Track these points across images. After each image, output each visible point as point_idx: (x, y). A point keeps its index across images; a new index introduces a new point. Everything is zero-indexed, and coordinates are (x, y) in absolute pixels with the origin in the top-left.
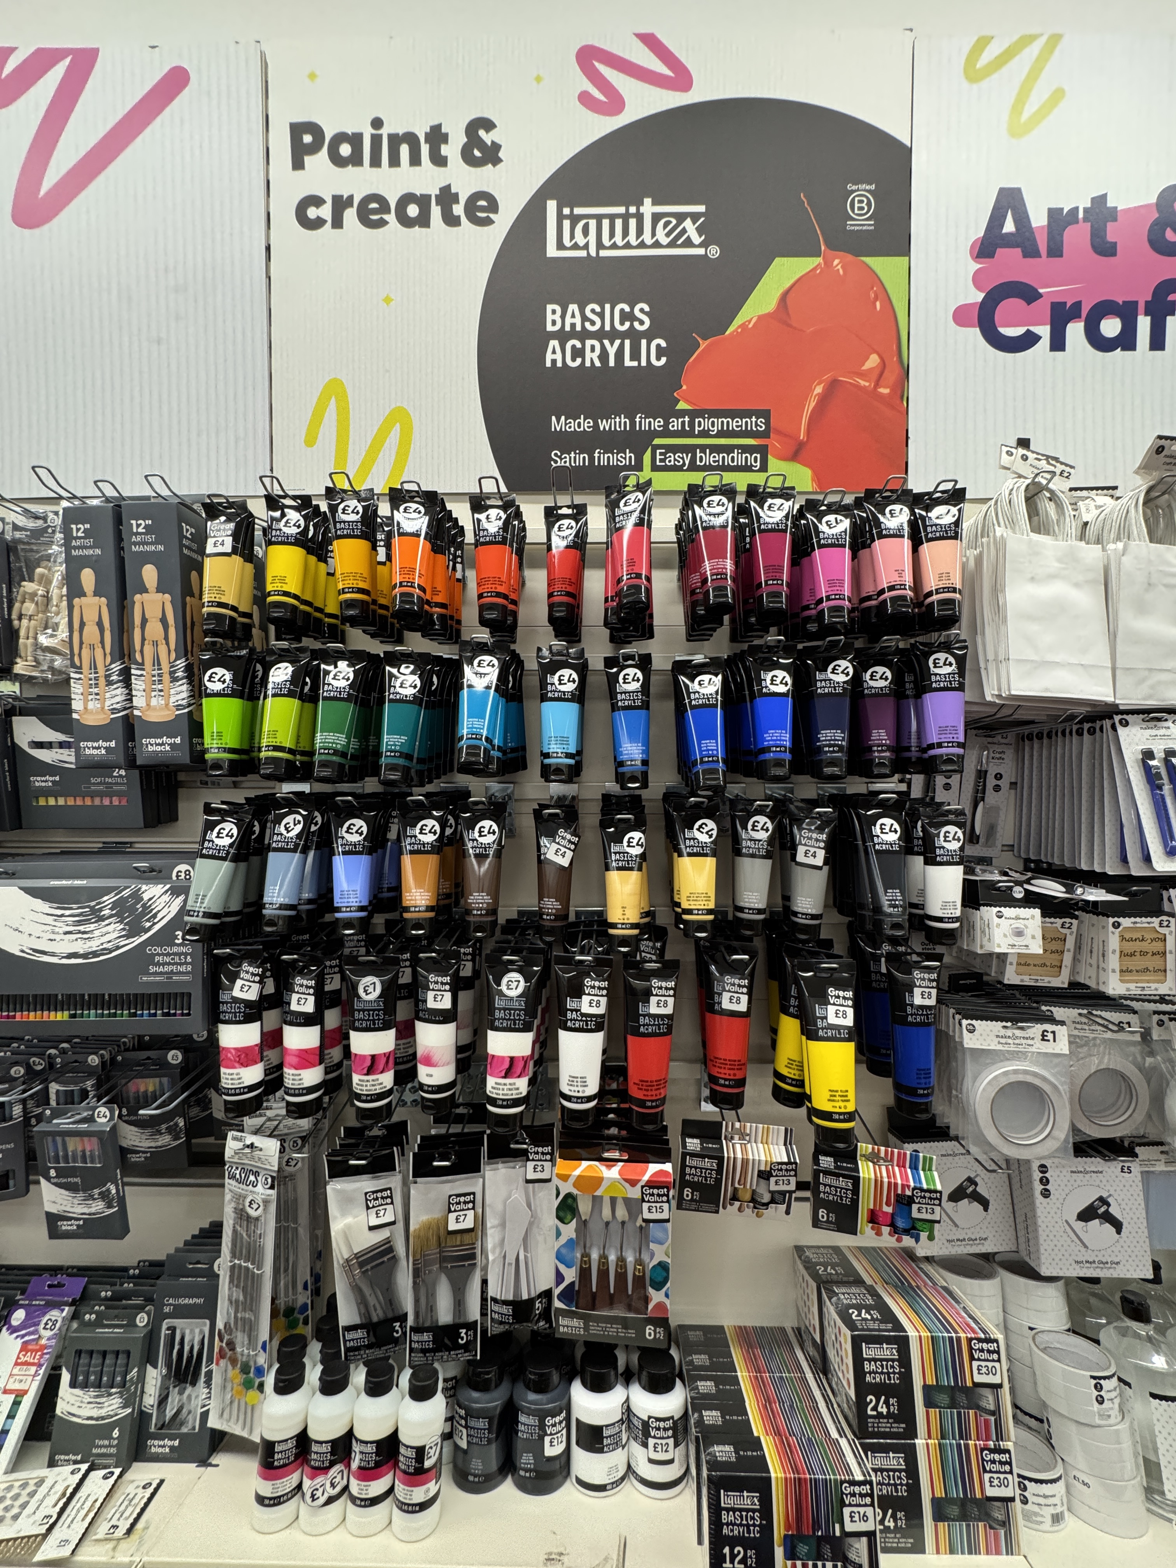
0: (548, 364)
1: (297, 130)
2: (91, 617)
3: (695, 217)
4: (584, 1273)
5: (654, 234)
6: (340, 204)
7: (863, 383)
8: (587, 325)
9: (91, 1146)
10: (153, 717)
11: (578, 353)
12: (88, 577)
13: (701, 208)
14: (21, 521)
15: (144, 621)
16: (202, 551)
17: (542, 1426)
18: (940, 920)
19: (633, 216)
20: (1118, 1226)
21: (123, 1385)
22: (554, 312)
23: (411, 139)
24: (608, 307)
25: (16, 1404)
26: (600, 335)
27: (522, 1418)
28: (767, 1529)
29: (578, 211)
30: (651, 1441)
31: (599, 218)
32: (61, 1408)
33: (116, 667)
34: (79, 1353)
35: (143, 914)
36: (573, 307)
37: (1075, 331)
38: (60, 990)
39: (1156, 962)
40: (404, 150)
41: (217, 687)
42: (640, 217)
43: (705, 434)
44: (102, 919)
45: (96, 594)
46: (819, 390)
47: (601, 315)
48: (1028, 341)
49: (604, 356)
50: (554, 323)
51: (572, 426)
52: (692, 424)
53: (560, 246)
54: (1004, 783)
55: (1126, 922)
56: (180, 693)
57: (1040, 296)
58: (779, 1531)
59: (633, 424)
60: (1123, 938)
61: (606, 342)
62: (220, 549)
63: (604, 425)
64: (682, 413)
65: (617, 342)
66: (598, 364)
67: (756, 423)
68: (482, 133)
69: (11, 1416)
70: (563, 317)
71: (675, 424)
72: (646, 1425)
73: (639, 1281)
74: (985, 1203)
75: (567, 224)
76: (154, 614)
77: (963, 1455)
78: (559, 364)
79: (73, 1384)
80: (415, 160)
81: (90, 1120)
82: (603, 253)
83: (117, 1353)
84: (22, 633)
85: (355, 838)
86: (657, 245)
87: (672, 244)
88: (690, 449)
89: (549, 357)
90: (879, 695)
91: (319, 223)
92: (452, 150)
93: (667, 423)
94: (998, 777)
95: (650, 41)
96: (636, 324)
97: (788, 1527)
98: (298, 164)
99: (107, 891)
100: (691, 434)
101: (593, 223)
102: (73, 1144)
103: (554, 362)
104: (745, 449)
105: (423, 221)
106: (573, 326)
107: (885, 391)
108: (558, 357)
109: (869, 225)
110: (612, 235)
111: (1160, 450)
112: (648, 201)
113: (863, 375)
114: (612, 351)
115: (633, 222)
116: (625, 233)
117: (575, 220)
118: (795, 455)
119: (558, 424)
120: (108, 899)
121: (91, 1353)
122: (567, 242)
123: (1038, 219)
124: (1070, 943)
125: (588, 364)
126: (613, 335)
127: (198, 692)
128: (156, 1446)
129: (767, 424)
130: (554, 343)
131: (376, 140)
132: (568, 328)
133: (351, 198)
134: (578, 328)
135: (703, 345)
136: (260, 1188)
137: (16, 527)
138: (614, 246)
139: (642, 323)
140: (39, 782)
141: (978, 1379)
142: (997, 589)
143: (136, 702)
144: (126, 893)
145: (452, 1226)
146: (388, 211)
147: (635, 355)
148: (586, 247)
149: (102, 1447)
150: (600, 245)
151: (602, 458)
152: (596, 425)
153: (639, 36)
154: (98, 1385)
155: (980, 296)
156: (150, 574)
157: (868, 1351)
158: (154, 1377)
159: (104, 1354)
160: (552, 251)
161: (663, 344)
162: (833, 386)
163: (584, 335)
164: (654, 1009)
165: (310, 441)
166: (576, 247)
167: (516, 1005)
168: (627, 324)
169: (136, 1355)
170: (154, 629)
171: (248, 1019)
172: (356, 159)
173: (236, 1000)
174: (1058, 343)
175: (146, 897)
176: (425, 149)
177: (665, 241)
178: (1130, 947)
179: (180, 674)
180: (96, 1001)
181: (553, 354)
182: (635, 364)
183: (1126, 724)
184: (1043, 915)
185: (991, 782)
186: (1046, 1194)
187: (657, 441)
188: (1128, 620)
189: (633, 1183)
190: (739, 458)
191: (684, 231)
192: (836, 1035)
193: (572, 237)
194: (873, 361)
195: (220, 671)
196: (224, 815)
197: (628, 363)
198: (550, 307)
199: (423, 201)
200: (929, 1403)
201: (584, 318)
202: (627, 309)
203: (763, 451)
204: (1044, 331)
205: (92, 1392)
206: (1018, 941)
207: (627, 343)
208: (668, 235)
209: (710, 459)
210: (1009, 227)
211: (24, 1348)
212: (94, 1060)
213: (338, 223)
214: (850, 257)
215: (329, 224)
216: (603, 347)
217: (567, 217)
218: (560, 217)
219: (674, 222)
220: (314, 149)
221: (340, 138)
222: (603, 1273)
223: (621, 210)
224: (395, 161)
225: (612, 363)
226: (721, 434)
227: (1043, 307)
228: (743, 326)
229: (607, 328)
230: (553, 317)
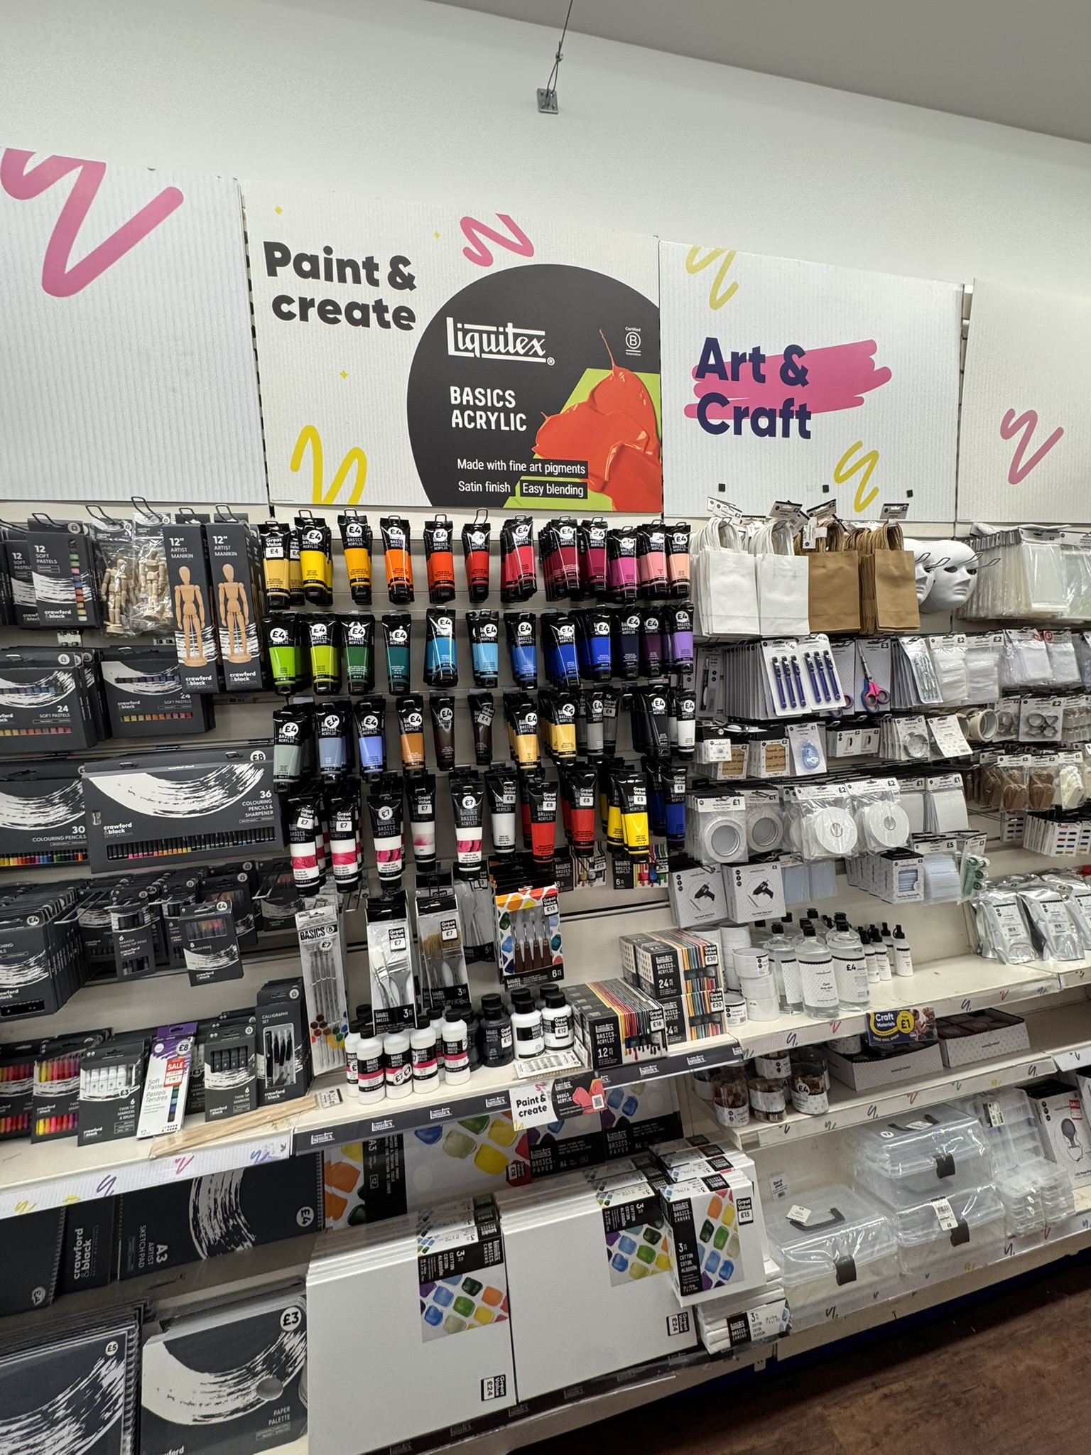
0: (454, 425)
1: (270, 247)
2: (189, 598)
3: (539, 338)
4: (518, 953)
5: (515, 347)
6: (305, 304)
7: (638, 448)
8: (477, 401)
9: (217, 924)
10: (236, 660)
11: (472, 419)
12: (184, 572)
13: (542, 333)
14: (102, 526)
15: (226, 600)
16: (262, 556)
17: (500, 1034)
18: (685, 748)
19: (501, 333)
20: (771, 894)
21: (246, 1064)
22: (455, 392)
23: (352, 264)
24: (489, 391)
25: (175, 1091)
26: (485, 409)
27: (488, 1033)
28: (617, 1038)
29: (467, 326)
30: (557, 1029)
31: (481, 332)
32: (208, 1084)
33: (209, 629)
34: (213, 1054)
35: (237, 782)
36: (467, 390)
37: (746, 423)
38: (184, 834)
39: (779, 761)
40: (349, 271)
41: (278, 640)
42: (505, 334)
43: (551, 474)
44: (210, 788)
45: (191, 583)
46: (614, 451)
47: (485, 395)
48: (722, 428)
49: (488, 422)
50: (456, 399)
51: (471, 466)
52: (543, 468)
53: (457, 349)
54: (717, 676)
55: (768, 742)
56: (253, 645)
57: (728, 402)
58: (623, 1037)
59: (508, 466)
60: (767, 750)
61: (489, 414)
62: (275, 555)
63: (490, 466)
64: (537, 461)
65: (496, 414)
66: (485, 427)
67: (579, 469)
68: (401, 266)
69: (174, 1096)
70: (461, 395)
71: (533, 468)
72: (553, 1023)
73: (546, 948)
74: (712, 896)
75: (460, 334)
76: (232, 595)
77: (702, 997)
78: (461, 426)
79: (213, 1071)
80: (357, 280)
81: (215, 909)
82: (484, 356)
83: (238, 1049)
84: (111, 605)
85: (372, 727)
86: (517, 354)
87: (526, 354)
88: (543, 484)
89: (454, 421)
90: (653, 634)
91: (289, 316)
92: (382, 274)
93: (528, 468)
94: (714, 673)
95: (506, 219)
96: (507, 403)
97: (626, 1034)
98: (272, 272)
99: (211, 770)
100: (543, 474)
101: (477, 335)
102: (205, 926)
103: (457, 424)
104: (574, 485)
105: (365, 322)
106: (468, 401)
107: (650, 453)
108: (460, 420)
109: (638, 354)
110: (489, 345)
111: (777, 508)
112: (510, 325)
113: (638, 443)
114: (493, 419)
115: (501, 337)
116: (497, 345)
117: (465, 332)
118: (602, 489)
119: (462, 464)
120: (212, 775)
121: (221, 1052)
122: (461, 346)
123: (727, 358)
124: (746, 757)
125: (479, 427)
126: (493, 409)
127: (265, 644)
128: (270, 1096)
129: (586, 470)
130: (456, 412)
131: (328, 262)
132: (465, 403)
133: (312, 300)
134: (471, 403)
135: (548, 419)
136: (327, 935)
137: (97, 530)
138: (491, 352)
139: (510, 403)
140: (124, 705)
141: (708, 963)
142: (706, 579)
143: (223, 651)
144: (224, 771)
145: (444, 938)
146: (340, 314)
147: (508, 423)
148: (473, 350)
149: (239, 1099)
150: (482, 351)
151: (491, 487)
152: (486, 466)
153: (500, 216)
154: (230, 1068)
155: (698, 400)
156: (228, 570)
157: (659, 961)
158: (262, 1061)
159: (229, 1051)
160: (452, 351)
161: (524, 417)
162: (622, 449)
163: (475, 408)
164: (545, 808)
165: (295, 467)
166: (466, 350)
167: (472, 813)
168: (501, 403)
169: (252, 1047)
170: (233, 605)
171: (308, 840)
172: (314, 274)
173: (299, 829)
174: (738, 431)
175: (238, 772)
176: (363, 273)
177: (522, 352)
178: (770, 754)
179: (253, 633)
180: (210, 838)
181: (457, 419)
182: (507, 429)
183: (766, 645)
184: (732, 743)
185: (711, 676)
186: (739, 884)
187: (523, 478)
188: (765, 594)
189: (538, 898)
190: (571, 490)
191: (533, 347)
192: (638, 809)
193: (464, 344)
194: (643, 435)
195: (280, 630)
196: (290, 719)
197: (503, 428)
198: (452, 389)
199: (364, 308)
200: (686, 979)
201: (475, 398)
202: (501, 393)
203: (584, 486)
204: (731, 422)
205: (227, 1072)
206: (720, 755)
207: (502, 415)
208: (523, 348)
209: (554, 490)
210: (712, 361)
211: (170, 1062)
212: (191, 883)
213: (304, 317)
214: (628, 372)
215: (298, 317)
216: (487, 417)
217: (460, 330)
218: (456, 330)
219: (527, 340)
220: (284, 261)
221: (301, 258)
222: (527, 950)
223: (494, 329)
224: (342, 279)
225: (493, 427)
226: (560, 475)
227: (729, 409)
228: (570, 409)
229: (489, 404)
230: (454, 393)
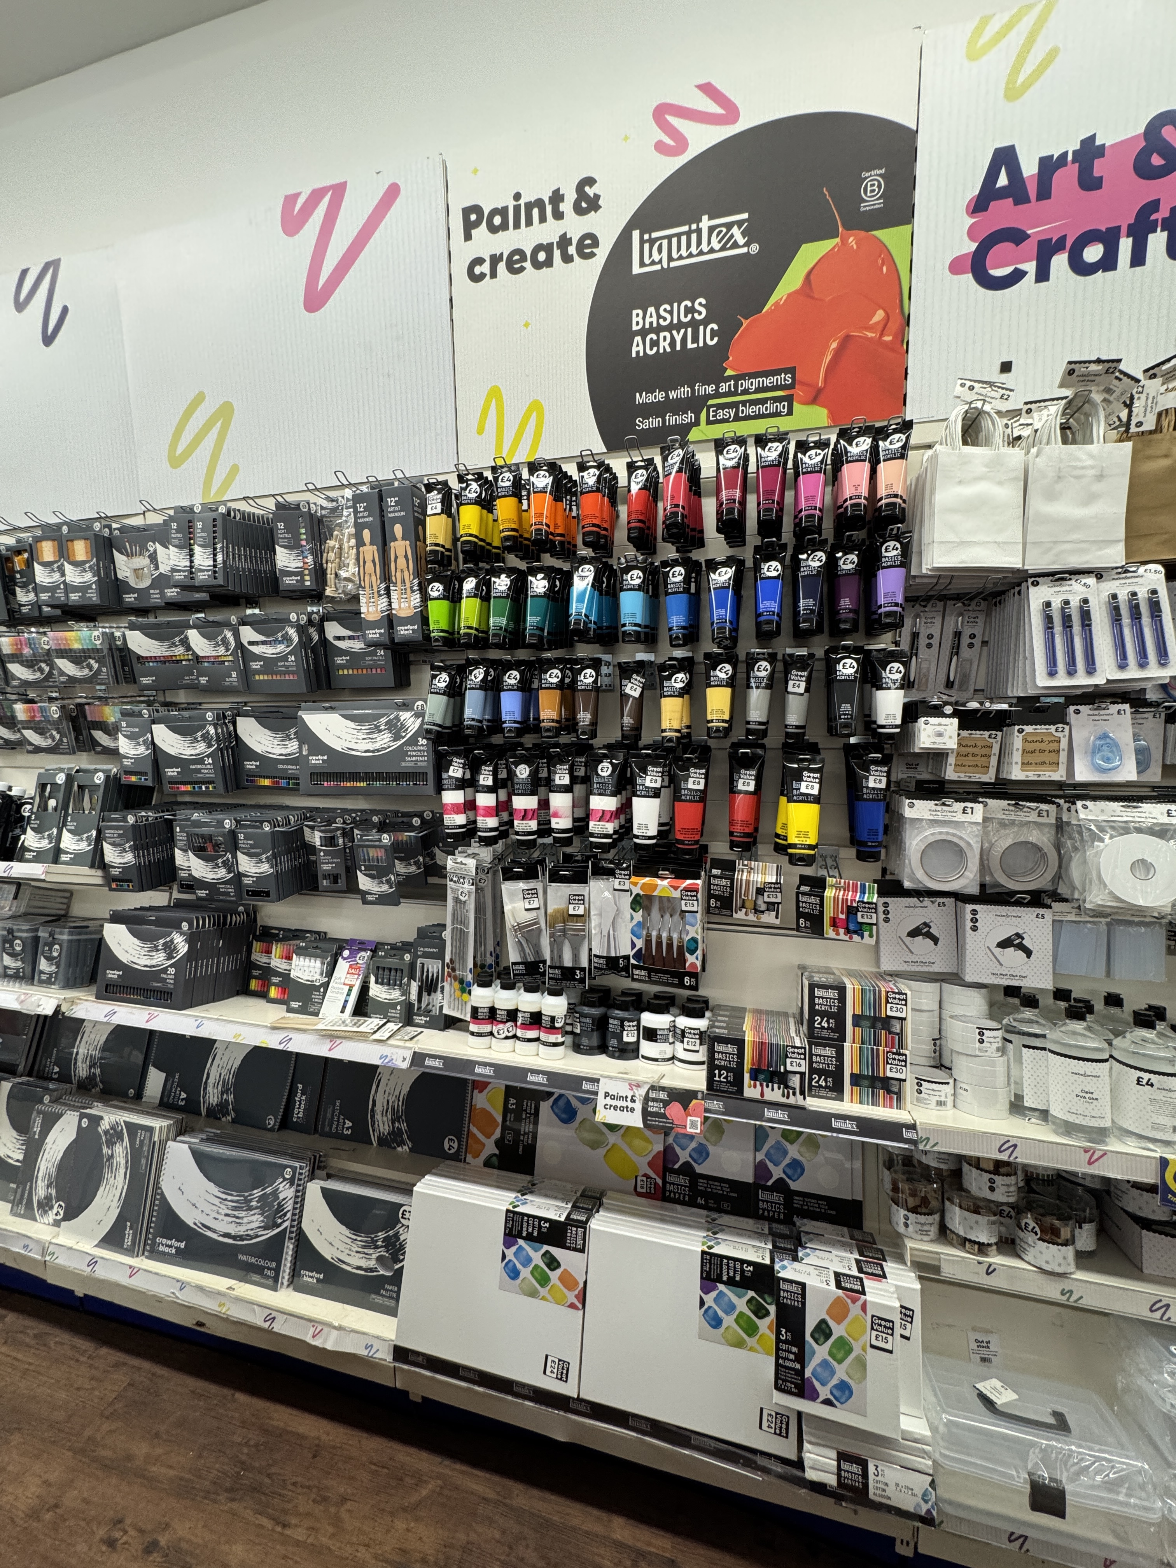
0: (634, 355)
1: (467, 212)
2: (369, 558)
3: (740, 223)
4: (648, 942)
5: (709, 243)
6: (495, 260)
7: (870, 335)
8: (661, 321)
9: (381, 853)
10: (403, 614)
11: (655, 343)
12: (366, 534)
13: (745, 216)
14: (325, 504)
15: (396, 558)
16: (424, 513)
17: (622, 1026)
18: (883, 727)
19: (694, 231)
20: (1028, 953)
21: (400, 985)
22: (638, 315)
23: (540, 203)
24: (675, 305)
25: (350, 990)
26: (670, 328)
27: (611, 1021)
28: (741, 1064)
29: (655, 235)
30: (686, 1040)
31: (669, 238)
32: (372, 993)
33: (383, 586)
34: (378, 968)
35: (401, 728)
36: (651, 310)
37: (1060, 262)
38: (361, 770)
39: (1052, 757)
40: (535, 212)
41: (435, 594)
42: (699, 231)
43: (746, 392)
44: (380, 731)
45: (371, 544)
46: (834, 345)
47: (671, 313)
48: (1017, 276)
49: (673, 343)
50: (638, 323)
51: (651, 398)
52: (736, 386)
53: (642, 264)
55: (1028, 729)
56: (416, 599)
57: (1029, 236)
58: (747, 1065)
59: (693, 391)
60: (1025, 740)
61: (674, 332)
62: (435, 511)
63: (673, 395)
64: (729, 378)
65: (683, 331)
66: (668, 350)
67: (784, 379)
68: (587, 189)
69: (348, 995)
70: (644, 318)
71: (724, 388)
72: (683, 1032)
73: (680, 948)
74: (936, 940)
75: (646, 246)
76: (401, 553)
77: (875, 1055)
78: (641, 354)
79: (377, 982)
80: (543, 219)
81: (380, 840)
82: (673, 264)
83: (396, 970)
84: (329, 572)
85: (513, 682)
86: (712, 251)
87: (723, 249)
88: (735, 405)
89: (634, 349)
90: (848, 574)
91: (482, 276)
92: (566, 207)
93: (718, 387)
95: (708, 89)
96: (696, 315)
97: (753, 1064)
98: (468, 237)
99: (382, 716)
100: (735, 393)
101: (665, 242)
102: (372, 853)
103: (638, 352)
104: (776, 400)
105: (549, 263)
106: (651, 323)
107: (887, 338)
108: (641, 348)
109: (879, 204)
110: (679, 248)
111: (1071, 372)
112: (705, 218)
113: (870, 328)
114: (678, 338)
115: (694, 237)
116: (689, 246)
117: (652, 242)
118: (814, 400)
119: (641, 398)
120: (383, 720)
121: (384, 969)
122: (647, 261)
123: (1029, 168)
124: (996, 749)
125: (661, 351)
126: (680, 325)
127: (425, 598)
128: (418, 1020)
129: (793, 378)
130: (638, 339)
131: (517, 208)
132: (647, 326)
133: (502, 254)
134: (655, 325)
135: (745, 323)
136: (466, 885)
137: (322, 508)
138: (681, 258)
139: (700, 313)
140: (340, 660)
141: (889, 1013)
143: (393, 606)
144: (392, 717)
145: (571, 912)
146: (526, 260)
147: (695, 339)
148: (660, 262)
149: (392, 1013)
150: (670, 259)
151: (672, 419)
152: (667, 396)
153: (700, 87)
154: (389, 984)
155: (973, 246)
156: (398, 529)
157: (818, 992)
158: (414, 986)
159: (390, 970)
160: (636, 270)
161: (715, 327)
162: (847, 340)
163: (659, 329)
164: (691, 786)
165: (480, 431)
166: (653, 263)
167: (606, 781)
168: (690, 316)
169: (406, 972)
170: (402, 562)
171: (457, 788)
172: (504, 226)
173: (451, 777)
174: (1043, 275)
175: (402, 719)
176: (549, 209)
177: (717, 246)
178: (1031, 747)
179: (416, 588)
180: (380, 777)
181: (638, 347)
182: (695, 345)
183: (1035, 584)
186: (974, 929)
187: (710, 402)
189: (676, 888)
190: (771, 407)
191: (732, 236)
192: (806, 799)
193: (651, 256)
194: (880, 315)
195: (437, 585)
196: (441, 669)
197: (690, 345)
198: (635, 312)
199: (548, 248)
200: (856, 1024)
201: (659, 317)
202: (689, 304)
203: (790, 399)
204: (1030, 267)
205: (386, 987)
206: (939, 740)
207: (690, 330)
208: (719, 242)
209: (749, 410)
210: (1003, 180)
211: (351, 966)
212: (375, 819)
213: (494, 275)
214: (862, 233)
215: (488, 277)
216: (672, 336)
217: (646, 241)
218: (642, 242)
219: (724, 230)
220: (477, 224)
221: (494, 212)
222: (659, 943)
223: (685, 228)
224: (529, 223)
225: (678, 348)
226: (758, 390)
227: (1030, 246)
228: (776, 304)
229: (675, 321)
230: (637, 319)
